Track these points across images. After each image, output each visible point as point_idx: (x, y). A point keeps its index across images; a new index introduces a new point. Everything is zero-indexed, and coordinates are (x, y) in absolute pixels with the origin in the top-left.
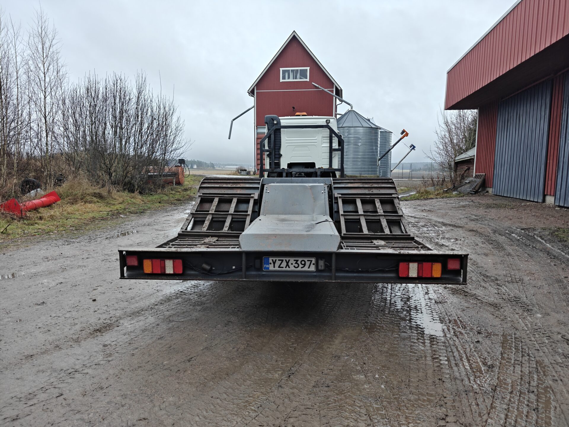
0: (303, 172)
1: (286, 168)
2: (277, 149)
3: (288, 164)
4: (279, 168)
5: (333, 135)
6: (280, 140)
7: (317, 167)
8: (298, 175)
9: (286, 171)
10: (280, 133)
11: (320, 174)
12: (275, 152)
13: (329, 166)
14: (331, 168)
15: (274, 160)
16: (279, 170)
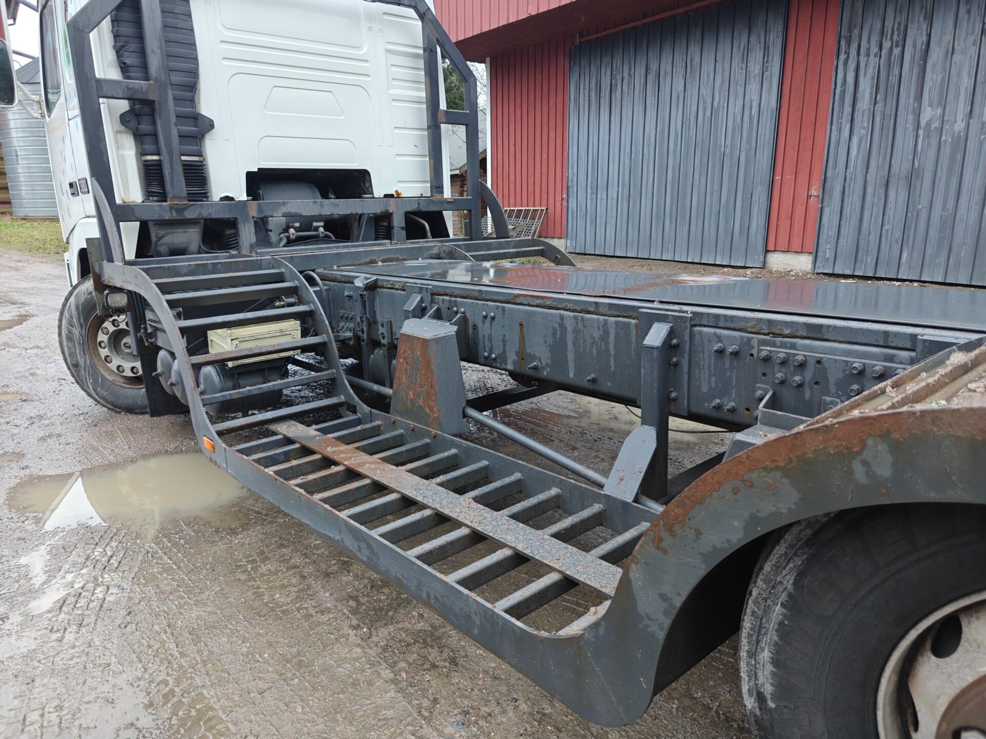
0: (318, 218)
1: (241, 195)
2: (184, 88)
3: (249, 175)
4: (205, 195)
7: (379, 190)
8: (297, 230)
9: (254, 212)
11: (403, 225)
12: (174, 102)
13: (432, 187)
14: (439, 197)
15: (180, 152)
16: (216, 208)
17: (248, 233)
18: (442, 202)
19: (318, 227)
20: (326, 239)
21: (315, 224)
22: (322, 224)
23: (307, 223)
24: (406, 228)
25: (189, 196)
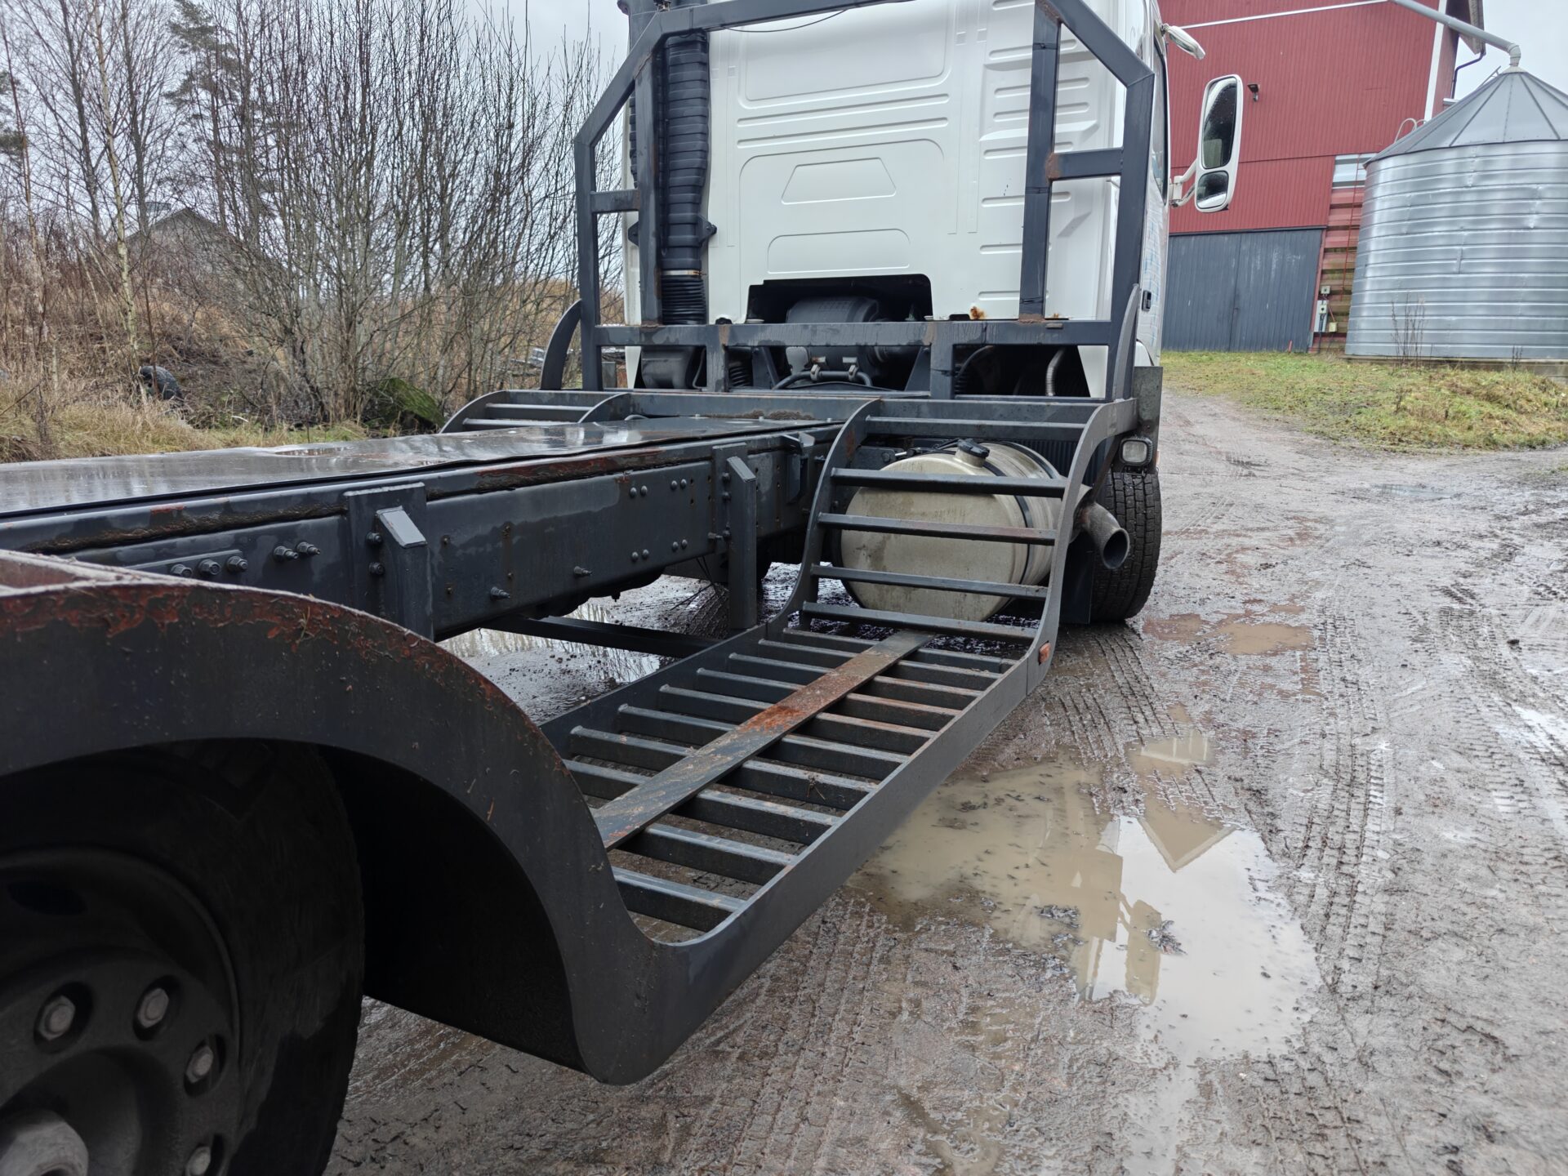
1: (740, 316)
2: (684, 187)
3: (754, 290)
4: (702, 317)
6: (705, 118)
7: (941, 309)
8: (822, 367)
9: (724, 339)
10: (705, 65)
11: (948, 366)
12: (664, 207)
13: (1022, 301)
14: (1032, 318)
15: (661, 266)
16: (683, 333)
17: (716, 367)
18: (1036, 329)
19: (850, 364)
20: (858, 383)
21: (846, 360)
22: (853, 360)
23: (833, 358)
24: (953, 374)
25: (667, 318)
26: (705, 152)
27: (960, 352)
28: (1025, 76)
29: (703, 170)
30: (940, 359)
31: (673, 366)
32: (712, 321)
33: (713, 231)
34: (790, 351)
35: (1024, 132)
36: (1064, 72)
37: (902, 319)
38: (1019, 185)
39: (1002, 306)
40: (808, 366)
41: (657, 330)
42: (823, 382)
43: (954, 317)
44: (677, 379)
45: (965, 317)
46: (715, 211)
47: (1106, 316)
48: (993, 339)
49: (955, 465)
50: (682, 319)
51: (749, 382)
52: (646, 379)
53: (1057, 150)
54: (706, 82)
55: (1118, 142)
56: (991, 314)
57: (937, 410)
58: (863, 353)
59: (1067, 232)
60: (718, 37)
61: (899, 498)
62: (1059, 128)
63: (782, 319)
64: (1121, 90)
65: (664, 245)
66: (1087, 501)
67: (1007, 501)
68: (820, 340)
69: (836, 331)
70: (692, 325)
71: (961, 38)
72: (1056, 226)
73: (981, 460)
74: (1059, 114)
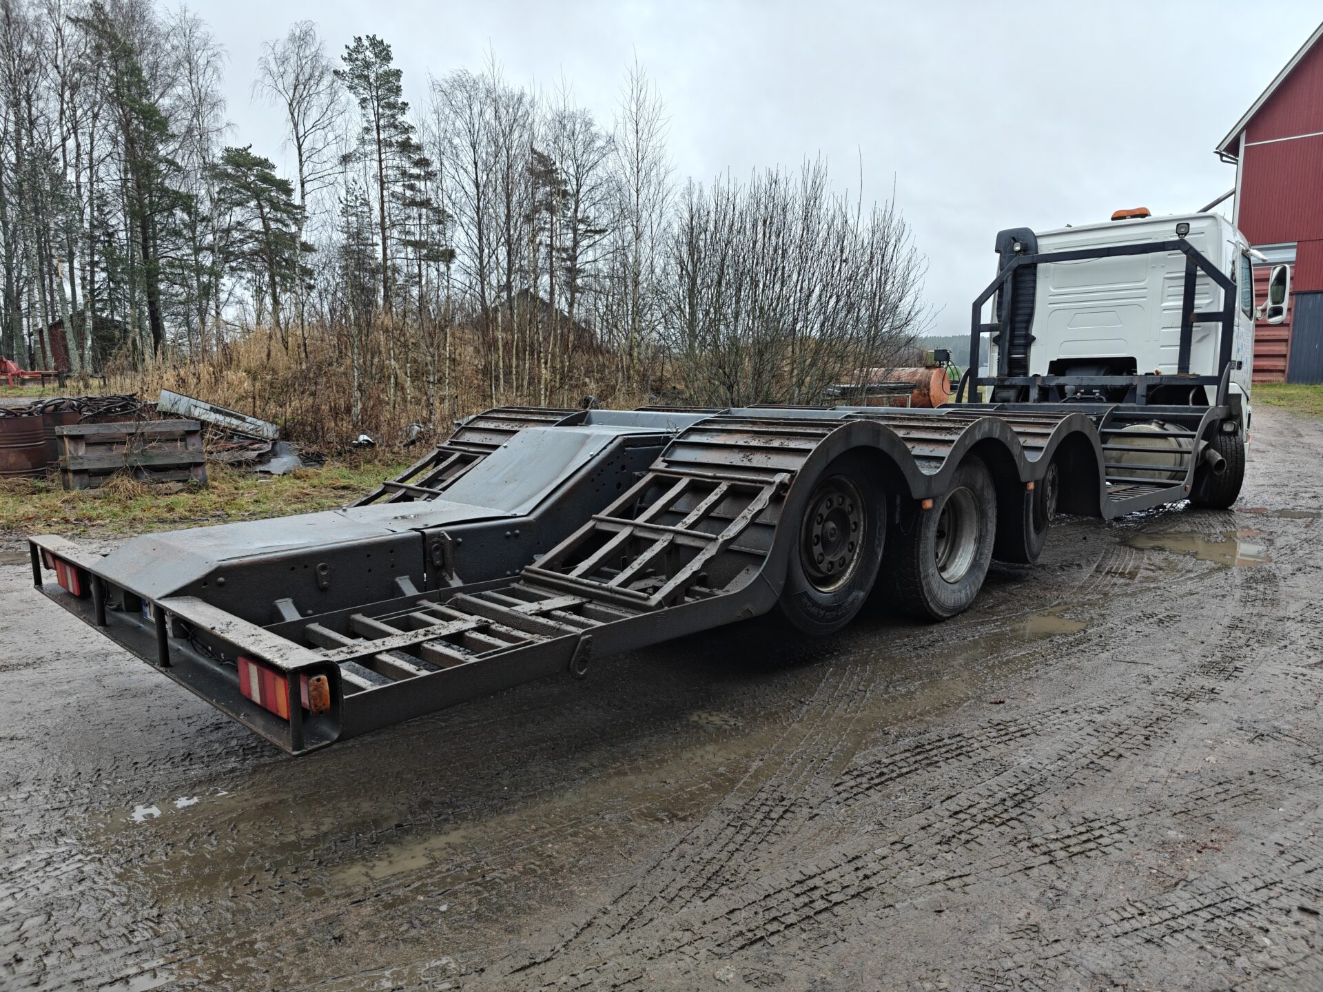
0: (1096, 387)
2: (1022, 322)
3: (1052, 363)
4: (1026, 374)
5: (1200, 272)
6: (1034, 295)
7: (1141, 371)
8: (1082, 394)
9: (1039, 383)
10: (1035, 275)
11: (1144, 393)
12: (1013, 330)
13: (1179, 368)
14: (1182, 375)
15: (1010, 353)
16: (1018, 380)
17: (1034, 394)
18: (1185, 379)
19: (1096, 393)
20: (1100, 400)
21: (1094, 391)
22: (1098, 391)
23: (1089, 390)
24: (1147, 396)
25: (1010, 374)
26: (1032, 308)
27: (1150, 388)
28: (1183, 282)
29: (1031, 315)
30: (1141, 390)
31: (1012, 394)
32: (1031, 374)
33: (1034, 339)
34: (1066, 387)
35: (1181, 303)
36: (1198, 281)
37: (1121, 374)
38: (1179, 323)
39: (1171, 369)
40: (1076, 393)
41: (1006, 380)
42: (1081, 400)
43: (1147, 374)
44: (1012, 399)
45: (1152, 374)
46: (1035, 331)
47: (1216, 374)
48: (1165, 382)
49: (1153, 428)
50: (1018, 375)
51: (1047, 400)
52: (997, 399)
53: (1196, 311)
54: (1035, 282)
55: (1221, 309)
56: (1164, 373)
57: (1142, 409)
58: (1104, 389)
59: (1199, 341)
60: (1040, 266)
61: (1129, 440)
62: (1196, 302)
63: (1063, 374)
64: (1223, 291)
65: (1011, 345)
66: (1206, 448)
67: (1172, 439)
68: (1085, 383)
69: (1092, 379)
70: (1022, 377)
71: (1154, 267)
72: (1195, 338)
73: (1162, 426)
74: (1196, 296)
